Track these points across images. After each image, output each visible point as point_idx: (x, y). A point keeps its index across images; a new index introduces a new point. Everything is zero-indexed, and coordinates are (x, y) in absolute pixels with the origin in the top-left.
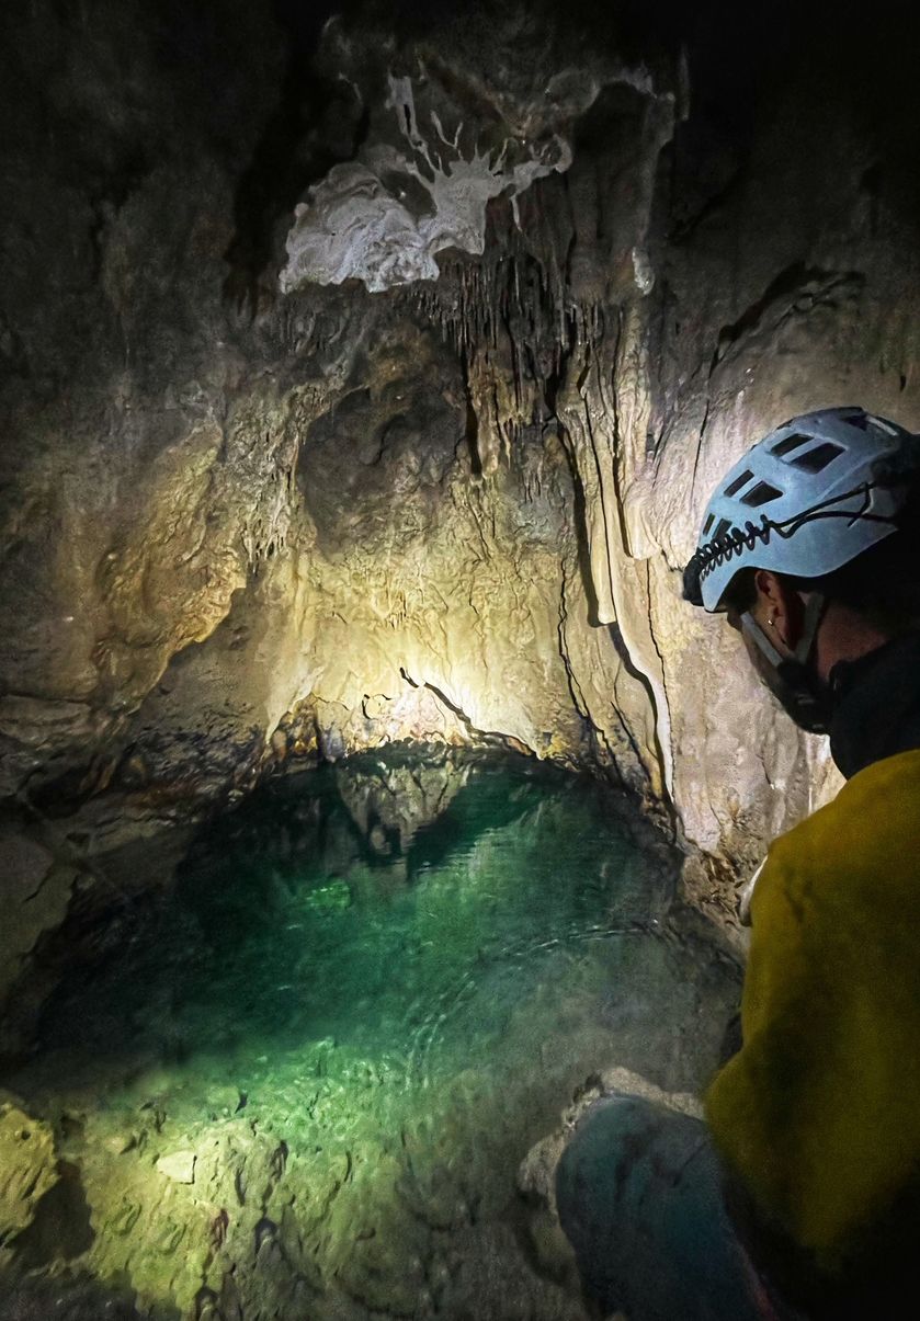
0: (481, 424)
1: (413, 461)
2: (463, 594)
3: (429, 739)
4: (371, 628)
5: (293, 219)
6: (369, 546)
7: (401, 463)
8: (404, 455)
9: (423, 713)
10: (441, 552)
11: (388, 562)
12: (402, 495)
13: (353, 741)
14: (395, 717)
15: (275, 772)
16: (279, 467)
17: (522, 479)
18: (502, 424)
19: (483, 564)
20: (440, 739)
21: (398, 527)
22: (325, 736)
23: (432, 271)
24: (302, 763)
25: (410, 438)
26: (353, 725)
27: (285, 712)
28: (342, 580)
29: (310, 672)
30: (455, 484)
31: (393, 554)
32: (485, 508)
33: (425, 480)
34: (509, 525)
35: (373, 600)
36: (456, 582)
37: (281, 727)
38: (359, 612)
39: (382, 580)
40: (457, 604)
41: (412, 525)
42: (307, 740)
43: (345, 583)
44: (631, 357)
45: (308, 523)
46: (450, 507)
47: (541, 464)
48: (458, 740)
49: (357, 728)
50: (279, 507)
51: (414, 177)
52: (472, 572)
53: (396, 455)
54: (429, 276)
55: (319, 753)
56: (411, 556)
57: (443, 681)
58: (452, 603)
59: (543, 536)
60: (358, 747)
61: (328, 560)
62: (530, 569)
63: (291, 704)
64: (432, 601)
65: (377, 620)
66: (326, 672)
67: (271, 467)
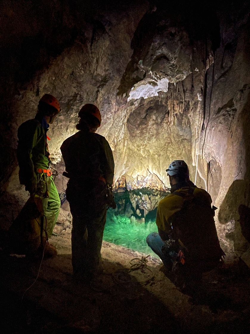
0: (170, 113)
1: (154, 117)
2: (165, 151)
3: (154, 188)
4: (140, 158)
5: (131, 90)
6: (142, 138)
7: (151, 118)
8: (152, 116)
9: (153, 181)
10: (160, 140)
11: (146, 142)
12: (151, 126)
13: (134, 186)
14: (145, 181)
15: (115, 191)
16: (123, 124)
17: (182, 124)
18: (175, 114)
19: (170, 144)
20: (157, 188)
21: (149, 133)
22: (127, 184)
23: (157, 95)
24: (121, 190)
25: (154, 112)
26: (134, 182)
27: (119, 177)
28: (134, 146)
29: (125, 168)
30: (164, 124)
31: (147, 140)
32: (172, 130)
33: (157, 122)
34: (177, 135)
35: (142, 151)
36: (163, 148)
37: (117, 181)
38: (138, 154)
39: (144, 147)
40: (163, 154)
41: (153, 133)
42: (123, 185)
43: (135, 147)
44: (198, 112)
45: (128, 133)
46: (163, 129)
47: (187, 120)
48: (162, 189)
49: (135, 183)
50: (122, 132)
51: (154, 81)
52: (167, 146)
53: (150, 116)
54: (156, 95)
55: (126, 188)
56: (152, 141)
57: (158, 173)
58: (162, 153)
59: (187, 138)
60: (135, 188)
61: (131, 141)
62: (183, 147)
63: (120, 175)
64: (156, 153)
65: (142, 156)
66: (129, 169)
67: (122, 124)
